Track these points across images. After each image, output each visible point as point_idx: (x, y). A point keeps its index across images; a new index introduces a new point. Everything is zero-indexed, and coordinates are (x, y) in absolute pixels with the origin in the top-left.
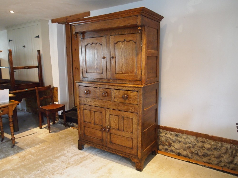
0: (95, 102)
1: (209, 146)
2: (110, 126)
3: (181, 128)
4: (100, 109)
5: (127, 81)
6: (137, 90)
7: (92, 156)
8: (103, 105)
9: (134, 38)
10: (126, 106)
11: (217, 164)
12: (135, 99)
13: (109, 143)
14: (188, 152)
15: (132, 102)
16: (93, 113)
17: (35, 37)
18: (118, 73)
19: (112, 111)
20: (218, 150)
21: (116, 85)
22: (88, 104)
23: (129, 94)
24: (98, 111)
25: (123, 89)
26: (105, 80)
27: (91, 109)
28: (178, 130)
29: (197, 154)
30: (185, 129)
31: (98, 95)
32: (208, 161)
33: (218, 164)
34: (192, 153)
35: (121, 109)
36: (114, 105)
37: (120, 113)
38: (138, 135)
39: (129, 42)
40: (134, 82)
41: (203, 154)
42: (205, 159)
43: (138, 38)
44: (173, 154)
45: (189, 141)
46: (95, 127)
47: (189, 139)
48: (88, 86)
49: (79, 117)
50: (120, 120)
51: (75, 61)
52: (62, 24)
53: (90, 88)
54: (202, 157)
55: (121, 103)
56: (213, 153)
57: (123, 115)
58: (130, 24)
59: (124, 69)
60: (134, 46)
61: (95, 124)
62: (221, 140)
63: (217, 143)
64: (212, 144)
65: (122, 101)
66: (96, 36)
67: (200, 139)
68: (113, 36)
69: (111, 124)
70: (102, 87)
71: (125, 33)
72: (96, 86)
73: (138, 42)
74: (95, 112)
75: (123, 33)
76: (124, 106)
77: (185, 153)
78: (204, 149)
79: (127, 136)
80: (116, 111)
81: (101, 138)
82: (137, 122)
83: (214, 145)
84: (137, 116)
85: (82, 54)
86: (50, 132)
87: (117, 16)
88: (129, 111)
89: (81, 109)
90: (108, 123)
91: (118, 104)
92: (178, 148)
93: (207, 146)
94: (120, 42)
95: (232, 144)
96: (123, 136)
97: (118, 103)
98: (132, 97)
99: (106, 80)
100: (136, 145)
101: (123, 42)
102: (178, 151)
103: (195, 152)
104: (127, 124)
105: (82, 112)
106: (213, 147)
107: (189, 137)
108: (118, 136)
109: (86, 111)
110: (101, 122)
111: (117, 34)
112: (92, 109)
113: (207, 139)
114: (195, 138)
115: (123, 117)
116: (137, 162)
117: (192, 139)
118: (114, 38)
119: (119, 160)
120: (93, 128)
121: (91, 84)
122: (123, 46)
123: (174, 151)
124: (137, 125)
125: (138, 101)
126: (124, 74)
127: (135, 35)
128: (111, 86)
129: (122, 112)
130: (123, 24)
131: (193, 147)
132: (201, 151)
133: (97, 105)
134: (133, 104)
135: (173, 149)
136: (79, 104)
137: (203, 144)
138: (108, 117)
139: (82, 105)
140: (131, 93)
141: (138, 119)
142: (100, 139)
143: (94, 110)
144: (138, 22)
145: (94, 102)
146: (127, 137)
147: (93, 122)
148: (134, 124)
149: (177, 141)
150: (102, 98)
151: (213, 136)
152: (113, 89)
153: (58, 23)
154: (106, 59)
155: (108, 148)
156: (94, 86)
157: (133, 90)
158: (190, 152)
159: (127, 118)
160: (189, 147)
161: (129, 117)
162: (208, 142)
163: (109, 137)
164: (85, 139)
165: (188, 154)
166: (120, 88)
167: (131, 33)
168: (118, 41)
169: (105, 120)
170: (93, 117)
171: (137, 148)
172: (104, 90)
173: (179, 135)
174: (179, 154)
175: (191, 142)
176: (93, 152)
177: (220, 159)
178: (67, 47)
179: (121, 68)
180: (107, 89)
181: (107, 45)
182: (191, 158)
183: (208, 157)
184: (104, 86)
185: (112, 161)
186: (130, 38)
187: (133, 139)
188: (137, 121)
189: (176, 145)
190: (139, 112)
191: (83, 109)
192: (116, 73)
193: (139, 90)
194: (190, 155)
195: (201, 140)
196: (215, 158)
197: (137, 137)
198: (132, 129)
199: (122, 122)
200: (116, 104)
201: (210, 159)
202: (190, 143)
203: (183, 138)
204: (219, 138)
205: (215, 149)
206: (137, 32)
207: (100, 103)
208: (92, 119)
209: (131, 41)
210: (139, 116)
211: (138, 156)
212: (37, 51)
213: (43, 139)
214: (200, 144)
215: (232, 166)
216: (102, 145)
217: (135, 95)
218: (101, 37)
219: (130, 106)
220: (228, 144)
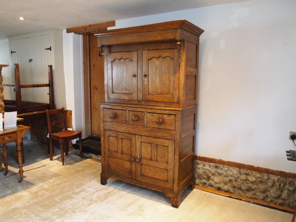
0: (123, 128)
1: (254, 179)
2: (141, 156)
3: (221, 159)
4: (129, 136)
5: (162, 103)
6: (174, 114)
7: (119, 192)
8: (133, 131)
9: (171, 54)
10: (160, 132)
11: (262, 200)
12: (172, 124)
13: (139, 175)
14: (230, 186)
15: (168, 127)
16: (121, 140)
17: (45, 49)
18: (151, 93)
19: (144, 138)
20: (264, 183)
21: (150, 107)
22: (115, 130)
23: (165, 118)
24: (127, 138)
25: (157, 112)
26: (135, 102)
27: (117, 136)
28: (218, 160)
29: (240, 188)
30: (226, 159)
31: (127, 119)
32: (253, 196)
33: (264, 199)
34: (234, 187)
35: (155, 135)
36: (146, 131)
37: (153, 141)
38: (175, 166)
39: (165, 58)
40: (171, 104)
41: (246, 188)
42: (249, 194)
43: (176, 54)
44: (212, 188)
45: (231, 174)
46: (123, 157)
47: (231, 171)
48: (115, 108)
49: (103, 145)
50: (153, 149)
51: (93, 79)
52: (79, 34)
53: (118, 110)
54: (246, 192)
55: (155, 129)
56: (258, 187)
57: (157, 143)
58: (168, 38)
59: (159, 90)
60: (171, 63)
61: (122, 153)
62: (268, 172)
63: (263, 175)
64: (257, 177)
65: (156, 126)
66: (125, 50)
67: (243, 171)
68: (146, 52)
69: (142, 153)
70: (132, 110)
71: (161, 49)
72: (125, 109)
73: (175, 59)
74: (122, 139)
75: (158, 48)
76: (158, 132)
77: (226, 187)
78: (248, 182)
79: (161, 166)
80: (149, 138)
81: (129, 169)
82: (174, 151)
83: (260, 178)
84: (174, 143)
85: (108, 72)
86: (63, 165)
87: (153, 29)
88: (164, 138)
89: (106, 136)
90: (139, 152)
91: (151, 130)
92: (218, 182)
93: (251, 179)
94: (155, 58)
95: (280, 176)
96: (156, 166)
97: (151, 128)
98: (168, 122)
99: (137, 102)
100: (172, 177)
101: (158, 58)
102: (218, 185)
103: (238, 186)
104: (162, 153)
105: (106, 139)
106: (258, 180)
107: (231, 168)
108: (150, 167)
109: (111, 138)
110: (129, 151)
111: (151, 48)
112: (119, 136)
113: (252, 171)
114: (238, 169)
115: (157, 145)
116: (173, 197)
117: (234, 171)
118: (147, 54)
119: (151, 196)
120: (120, 158)
121: (119, 106)
122: (158, 63)
123: (213, 185)
124: (174, 154)
125: (175, 126)
126: (158, 95)
127: (173, 50)
128: (143, 109)
129: (155, 139)
130: (159, 38)
131: (236, 181)
132: (245, 184)
133: (126, 130)
134: (170, 130)
135: (213, 183)
136: (103, 129)
137: (247, 176)
138: (138, 145)
139: (107, 131)
140: (168, 117)
141: (175, 147)
142: (128, 171)
143: (122, 137)
144: (177, 36)
145: (121, 127)
146: (162, 168)
147: (121, 151)
148: (170, 153)
149: (217, 174)
150: (132, 123)
151: (258, 168)
152: (145, 113)
153: (75, 33)
154: (137, 77)
155: (138, 181)
156: (122, 109)
157: (170, 113)
158: (232, 186)
159: (162, 146)
160: (231, 181)
161: (164, 145)
162: (252, 175)
163: (139, 169)
164: (109, 172)
165: (230, 188)
166: (154, 111)
167: (168, 48)
168: (152, 56)
169: (135, 149)
170: (121, 144)
171: (173, 181)
172: (134, 114)
173: (219, 166)
174: (219, 189)
175: (234, 174)
176: (119, 186)
177: (266, 194)
178: (84, 62)
179: (155, 88)
180: (138, 112)
181: (139, 61)
182: (233, 193)
183: (253, 192)
184: (135, 109)
185: (142, 197)
186: (167, 54)
187: (169, 170)
188: (174, 149)
189: (215, 178)
190: (176, 138)
191: (107, 135)
192: (149, 94)
193: (177, 113)
194: (232, 190)
195: (245, 172)
196: (261, 193)
197: (173, 168)
198: (167, 159)
199: (156, 151)
200: (148, 130)
201: (254, 194)
202: (231, 175)
203: (223, 170)
204: (265, 169)
205: (261, 182)
206: (174, 47)
207: (129, 129)
208: (118, 147)
209: (167, 58)
210: (176, 144)
211: (174, 190)
212: (49, 66)
213: (57, 172)
214: (243, 177)
215: (280, 201)
216: (131, 179)
217: (171, 119)
218: (132, 52)
219: (165, 132)
220: (275, 176)
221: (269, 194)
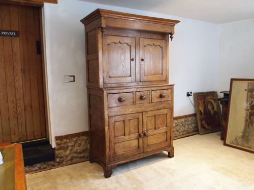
0: (130, 110)
4: (137, 115)
8: (140, 110)
9: (160, 43)
12: (169, 96)
13: (146, 147)
15: (167, 99)
22: (122, 114)
25: (159, 89)
26: (133, 84)
27: (125, 119)
31: (134, 100)
35: (158, 108)
36: (151, 106)
39: (156, 47)
46: (130, 138)
48: (122, 92)
53: (125, 93)
59: (152, 71)
60: (160, 51)
61: (130, 134)
64: (176, 123)
68: (143, 39)
69: (148, 126)
72: (132, 91)
73: (163, 47)
74: (129, 120)
75: (152, 37)
76: (160, 105)
80: (153, 111)
84: (170, 110)
88: (164, 108)
91: (155, 104)
94: (149, 46)
98: (167, 95)
99: (135, 84)
100: (169, 136)
101: (151, 46)
108: (155, 136)
109: (118, 123)
110: (137, 129)
111: (146, 37)
112: (127, 119)
115: (159, 115)
120: (127, 140)
121: (125, 89)
122: (151, 49)
125: (171, 97)
126: (153, 76)
128: (148, 88)
133: (133, 111)
136: (108, 117)
138: (145, 120)
140: (166, 91)
142: (136, 148)
143: (129, 118)
150: (139, 102)
152: (150, 91)
154: (135, 61)
156: (129, 91)
157: (168, 88)
159: (162, 115)
166: (157, 88)
167: (159, 39)
168: (147, 44)
169: (142, 126)
170: (128, 126)
171: (170, 139)
179: (149, 70)
180: (144, 92)
181: (136, 47)
184: (141, 89)
187: (167, 131)
190: (172, 106)
191: (113, 122)
193: (172, 87)
199: (159, 121)
200: (153, 105)
206: (163, 39)
207: (137, 109)
208: (126, 129)
209: (158, 46)
211: (171, 145)
215: (185, 132)
216: (139, 154)
217: (169, 92)
219: (165, 103)
221: (180, 131)
